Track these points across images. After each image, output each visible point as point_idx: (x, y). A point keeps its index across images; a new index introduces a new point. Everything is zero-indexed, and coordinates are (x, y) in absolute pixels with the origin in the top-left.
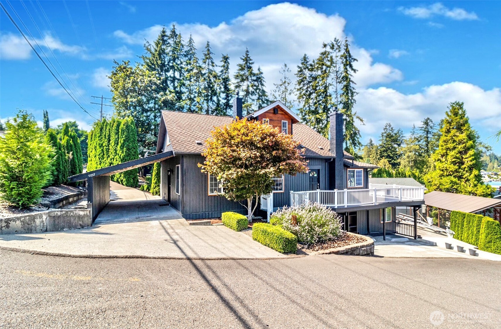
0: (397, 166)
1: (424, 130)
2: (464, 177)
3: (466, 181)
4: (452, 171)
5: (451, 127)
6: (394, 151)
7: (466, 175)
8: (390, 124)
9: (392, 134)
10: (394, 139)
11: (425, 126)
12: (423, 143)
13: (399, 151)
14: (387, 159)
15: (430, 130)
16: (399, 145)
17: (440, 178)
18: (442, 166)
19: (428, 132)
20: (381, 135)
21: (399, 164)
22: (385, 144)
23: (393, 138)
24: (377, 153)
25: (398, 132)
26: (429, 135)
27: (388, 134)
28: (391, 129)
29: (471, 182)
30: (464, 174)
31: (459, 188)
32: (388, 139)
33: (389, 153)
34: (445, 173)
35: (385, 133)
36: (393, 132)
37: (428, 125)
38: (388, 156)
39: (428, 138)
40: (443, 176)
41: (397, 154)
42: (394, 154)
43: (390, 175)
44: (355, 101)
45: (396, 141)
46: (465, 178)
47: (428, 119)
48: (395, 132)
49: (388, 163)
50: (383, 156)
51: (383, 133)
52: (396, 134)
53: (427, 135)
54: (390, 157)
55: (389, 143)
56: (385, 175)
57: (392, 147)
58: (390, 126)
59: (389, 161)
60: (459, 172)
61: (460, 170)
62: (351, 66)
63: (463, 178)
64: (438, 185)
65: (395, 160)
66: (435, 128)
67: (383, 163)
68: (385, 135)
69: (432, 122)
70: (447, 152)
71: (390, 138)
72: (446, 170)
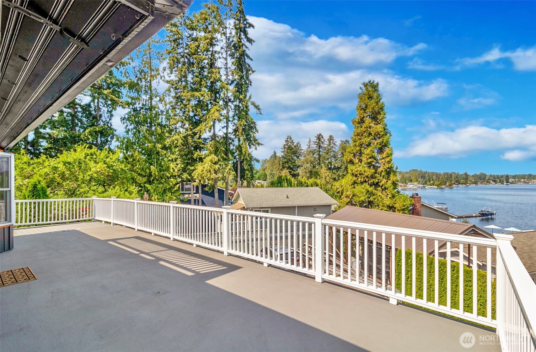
0: (297, 177)
1: (317, 145)
2: (381, 184)
3: (383, 190)
4: (367, 177)
5: (365, 115)
6: (294, 163)
7: (383, 182)
8: (290, 136)
9: (292, 146)
10: (294, 152)
11: (317, 141)
12: (316, 156)
13: (298, 163)
14: (288, 170)
15: (322, 145)
16: (298, 157)
17: (353, 186)
18: (356, 170)
19: (320, 147)
20: (283, 147)
21: (298, 175)
22: (286, 155)
23: (293, 150)
24: (280, 164)
25: (297, 144)
26: (321, 149)
27: (289, 146)
28: (291, 142)
29: (388, 192)
30: (381, 181)
31: (376, 200)
32: (289, 151)
33: (290, 165)
34: (359, 179)
35: (287, 145)
36: (293, 144)
37: (320, 140)
38: (289, 168)
39: (320, 152)
40: (357, 183)
41: (296, 166)
42: (293, 166)
43: (290, 184)
44: (251, 82)
45: (296, 153)
46: (382, 186)
47: (320, 134)
48: (295, 144)
49: (288, 174)
50: (285, 167)
51: (285, 145)
52: (295, 147)
53: (319, 149)
54: (291, 169)
55: (289, 155)
56: (286, 184)
57: (292, 159)
58: (291, 138)
59: (290, 172)
60: (375, 178)
61: (377, 175)
62: (246, 34)
63: (379, 186)
64: (350, 197)
65: (294, 171)
66: (325, 143)
67: (285, 173)
68: (286, 147)
69: (323, 137)
70: (360, 150)
71: (290, 150)
72: (360, 174)
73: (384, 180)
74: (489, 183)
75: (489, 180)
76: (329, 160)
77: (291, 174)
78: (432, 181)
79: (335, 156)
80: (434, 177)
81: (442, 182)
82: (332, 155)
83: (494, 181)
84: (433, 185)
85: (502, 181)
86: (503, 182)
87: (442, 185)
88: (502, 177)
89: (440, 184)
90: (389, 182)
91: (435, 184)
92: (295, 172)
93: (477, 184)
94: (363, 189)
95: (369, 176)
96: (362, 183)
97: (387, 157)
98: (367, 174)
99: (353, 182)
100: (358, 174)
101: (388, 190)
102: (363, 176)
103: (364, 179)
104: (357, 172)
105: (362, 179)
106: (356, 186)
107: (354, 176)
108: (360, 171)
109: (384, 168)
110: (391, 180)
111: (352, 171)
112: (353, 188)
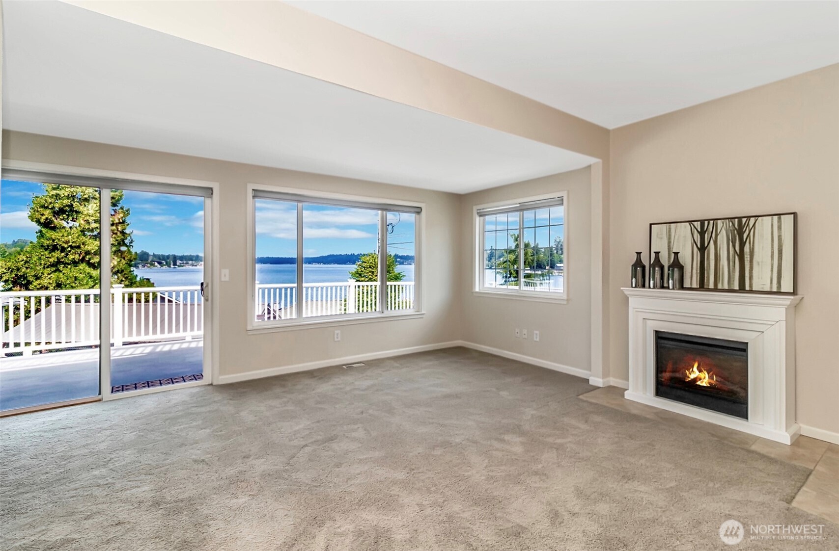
72: (72, 247)
74: (154, 265)
75: (154, 261)
83: (160, 263)
85: (168, 263)
86: (170, 264)
88: (168, 257)
90: (123, 261)
93: (138, 267)
94: (81, 273)
95: (93, 251)
96: (75, 263)
97: (120, 223)
98: (89, 248)
99: (56, 260)
100: (68, 248)
101: (123, 274)
102: (79, 251)
103: (80, 256)
104: (65, 243)
105: (77, 256)
106: (63, 267)
107: (58, 250)
108: (73, 242)
109: (117, 240)
110: (126, 259)
111: (53, 240)
112: (55, 271)
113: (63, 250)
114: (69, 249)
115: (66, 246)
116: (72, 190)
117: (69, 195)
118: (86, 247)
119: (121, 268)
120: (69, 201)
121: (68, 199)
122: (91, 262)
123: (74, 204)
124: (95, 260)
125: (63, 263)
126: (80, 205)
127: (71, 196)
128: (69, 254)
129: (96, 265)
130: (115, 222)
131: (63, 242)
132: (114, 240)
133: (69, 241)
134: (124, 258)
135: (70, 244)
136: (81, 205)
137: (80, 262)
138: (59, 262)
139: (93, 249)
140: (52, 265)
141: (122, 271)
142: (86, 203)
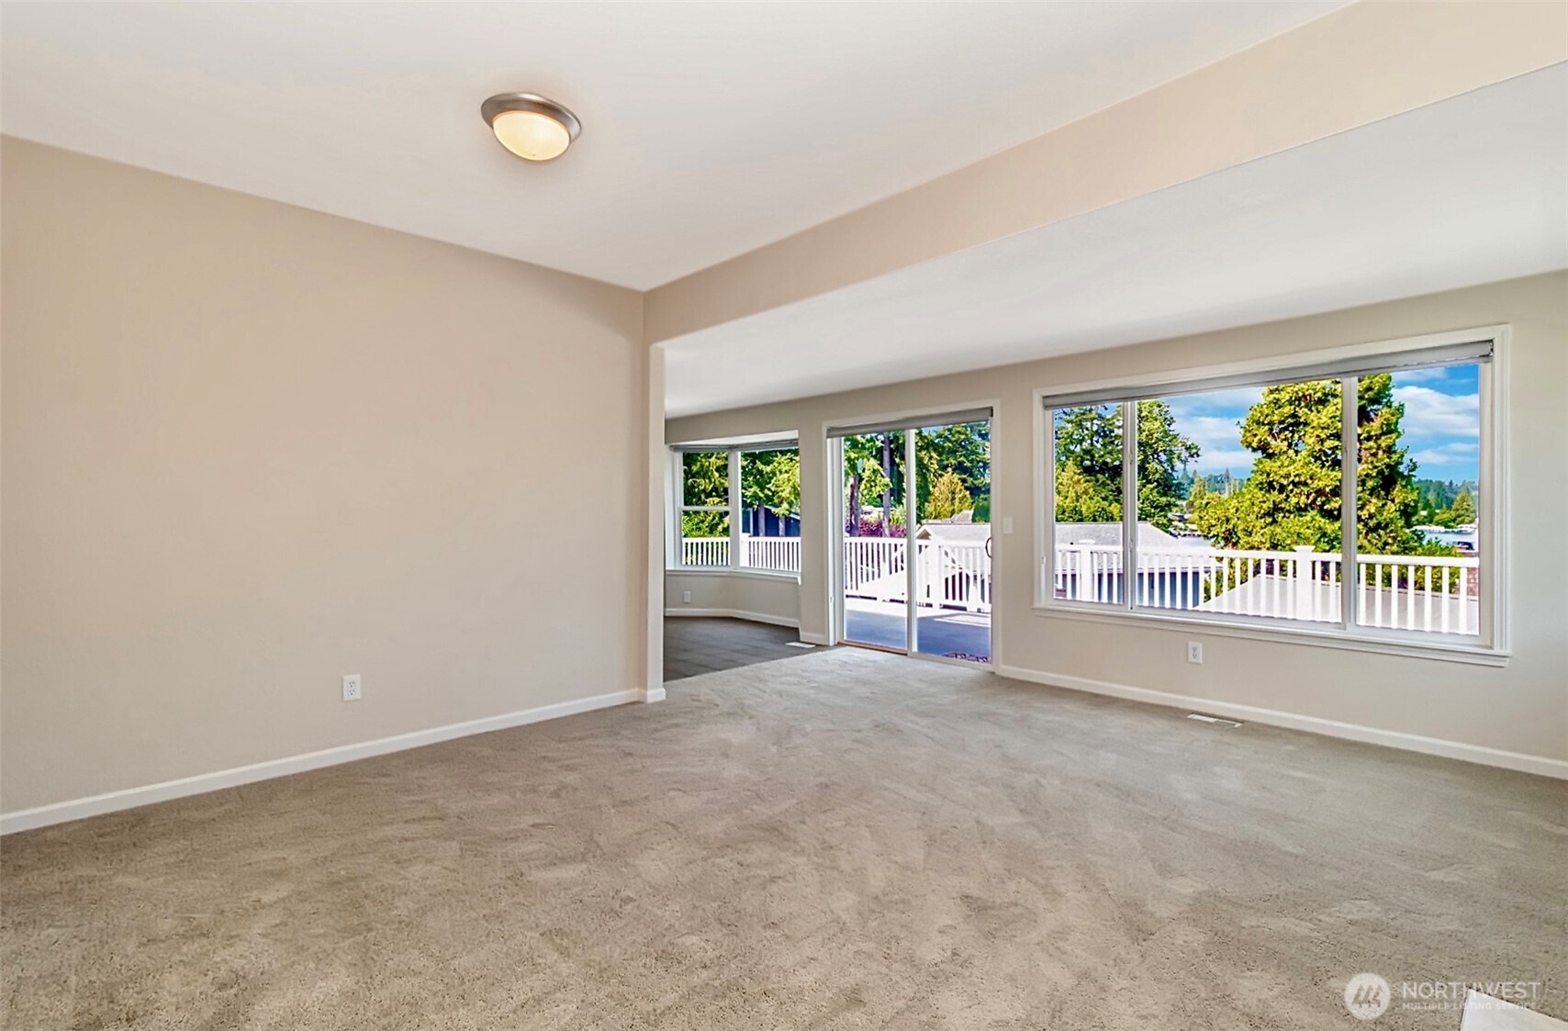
2: (1364, 514)
3: (1370, 531)
4: (1320, 492)
7: (1371, 509)
14: (958, 476)
29: (1388, 537)
30: (1364, 505)
34: (1293, 500)
46: (1368, 520)
72: (1295, 484)
73: (1374, 500)
76: (1086, 445)
77: (967, 488)
78: (1424, 509)
79: (1104, 432)
80: (1431, 497)
81: (1461, 512)
82: (1095, 428)
84: (1431, 522)
87: (1462, 522)
89: (1454, 520)
90: (1391, 507)
91: (1435, 520)
92: (976, 482)
94: (1308, 528)
95: (1327, 489)
96: (1301, 510)
97: (1384, 434)
98: (1321, 484)
99: (1271, 506)
100: (1289, 485)
101: (1388, 531)
102: (1305, 490)
103: (1308, 498)
104: (1284, 478)
105: (1303, 499)
106: (1283, 518)
107: (1274, 490)
108: (1295, 476)
109: (1376, 467)
110: (1396, 501)
111: (1268, 475)
112: (1271, 524)
113: (1282, 489)
114: (1291, 487)
115: (1285, 482)
116: (1296, 389)
117: (1291, 398)
118: (1316, 482)
119: (1385, 519)
120: (1293, 407)
121: (1291, 404)
122: (1325, 507)
123: (1301, 411)
124: (1334, 505)
125: (1282, 509)
126: (1309, 412)
127: (1296, 399)
128: (1291, 495)
129: (1336, 513)
130: (1372, 433)
131: (1281, 476)
132: (1371, 467)
133: (1290, 474)
134: (1393, 501)
135: (1291, 479)
136: (1312, 411)
137: (1309, 509)
138: (1277, 508)
139: (1328, 486)
140: (1268, 514)
141: (1387, 526)
142: (1320, 407)
